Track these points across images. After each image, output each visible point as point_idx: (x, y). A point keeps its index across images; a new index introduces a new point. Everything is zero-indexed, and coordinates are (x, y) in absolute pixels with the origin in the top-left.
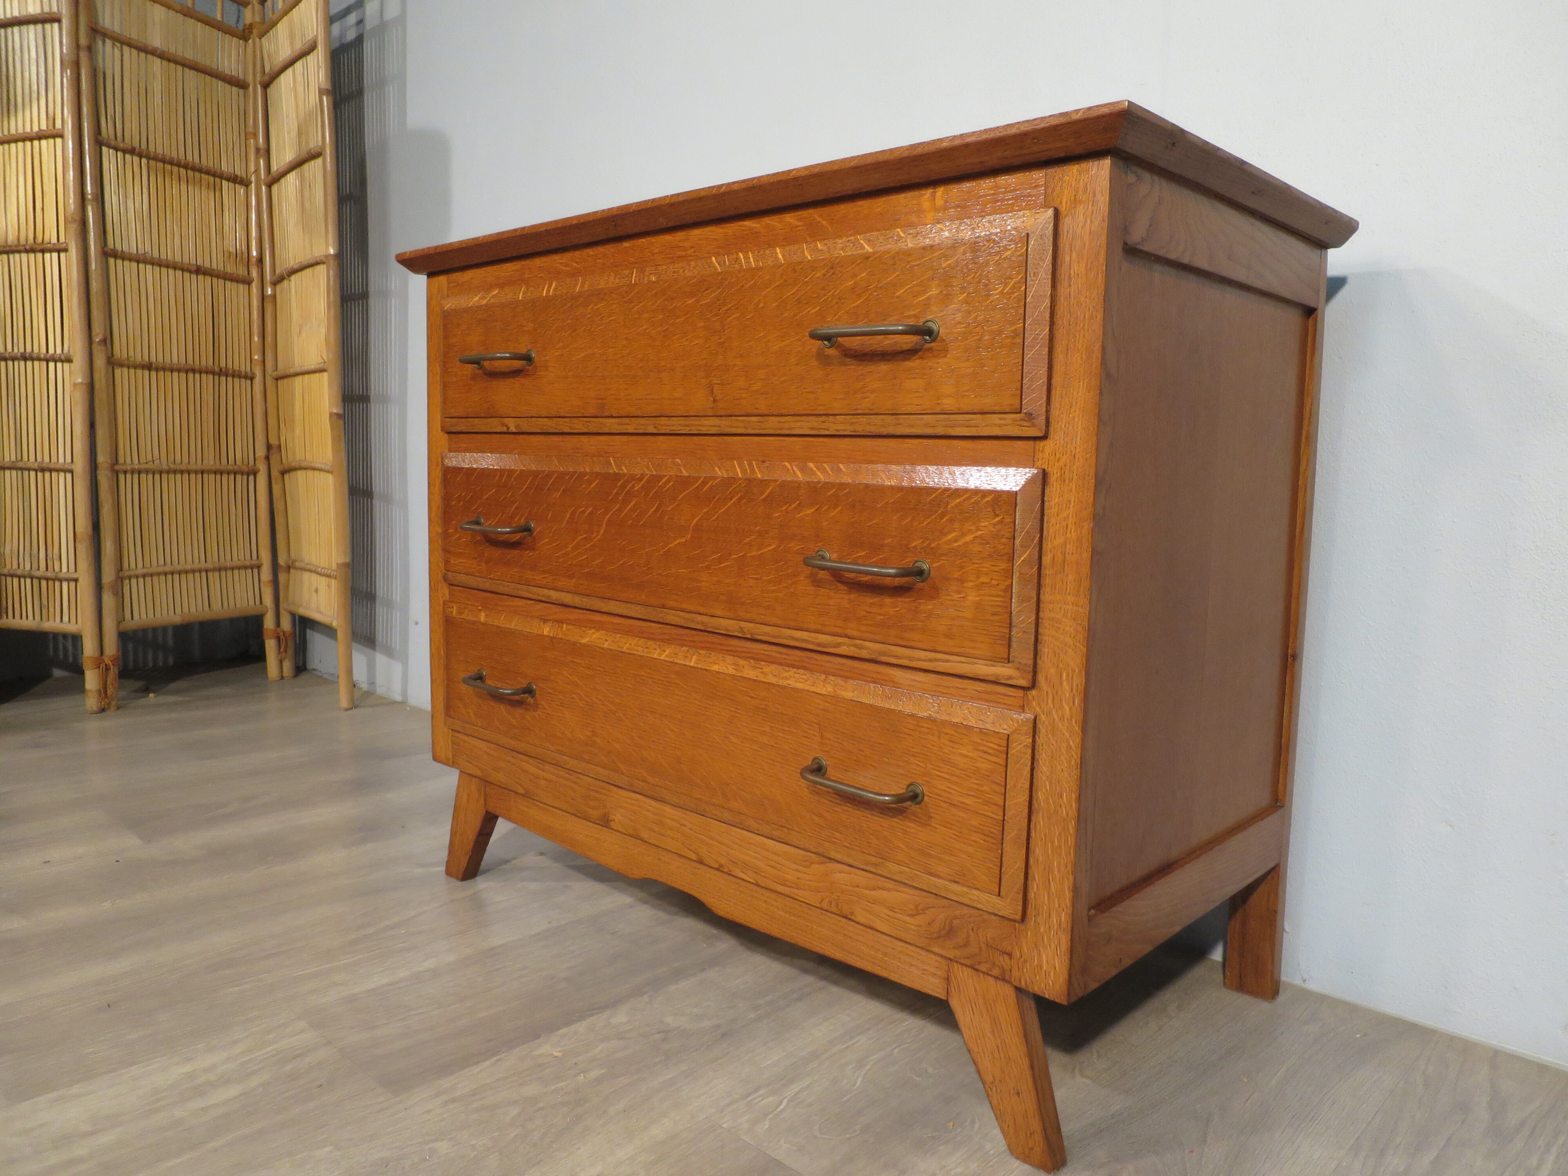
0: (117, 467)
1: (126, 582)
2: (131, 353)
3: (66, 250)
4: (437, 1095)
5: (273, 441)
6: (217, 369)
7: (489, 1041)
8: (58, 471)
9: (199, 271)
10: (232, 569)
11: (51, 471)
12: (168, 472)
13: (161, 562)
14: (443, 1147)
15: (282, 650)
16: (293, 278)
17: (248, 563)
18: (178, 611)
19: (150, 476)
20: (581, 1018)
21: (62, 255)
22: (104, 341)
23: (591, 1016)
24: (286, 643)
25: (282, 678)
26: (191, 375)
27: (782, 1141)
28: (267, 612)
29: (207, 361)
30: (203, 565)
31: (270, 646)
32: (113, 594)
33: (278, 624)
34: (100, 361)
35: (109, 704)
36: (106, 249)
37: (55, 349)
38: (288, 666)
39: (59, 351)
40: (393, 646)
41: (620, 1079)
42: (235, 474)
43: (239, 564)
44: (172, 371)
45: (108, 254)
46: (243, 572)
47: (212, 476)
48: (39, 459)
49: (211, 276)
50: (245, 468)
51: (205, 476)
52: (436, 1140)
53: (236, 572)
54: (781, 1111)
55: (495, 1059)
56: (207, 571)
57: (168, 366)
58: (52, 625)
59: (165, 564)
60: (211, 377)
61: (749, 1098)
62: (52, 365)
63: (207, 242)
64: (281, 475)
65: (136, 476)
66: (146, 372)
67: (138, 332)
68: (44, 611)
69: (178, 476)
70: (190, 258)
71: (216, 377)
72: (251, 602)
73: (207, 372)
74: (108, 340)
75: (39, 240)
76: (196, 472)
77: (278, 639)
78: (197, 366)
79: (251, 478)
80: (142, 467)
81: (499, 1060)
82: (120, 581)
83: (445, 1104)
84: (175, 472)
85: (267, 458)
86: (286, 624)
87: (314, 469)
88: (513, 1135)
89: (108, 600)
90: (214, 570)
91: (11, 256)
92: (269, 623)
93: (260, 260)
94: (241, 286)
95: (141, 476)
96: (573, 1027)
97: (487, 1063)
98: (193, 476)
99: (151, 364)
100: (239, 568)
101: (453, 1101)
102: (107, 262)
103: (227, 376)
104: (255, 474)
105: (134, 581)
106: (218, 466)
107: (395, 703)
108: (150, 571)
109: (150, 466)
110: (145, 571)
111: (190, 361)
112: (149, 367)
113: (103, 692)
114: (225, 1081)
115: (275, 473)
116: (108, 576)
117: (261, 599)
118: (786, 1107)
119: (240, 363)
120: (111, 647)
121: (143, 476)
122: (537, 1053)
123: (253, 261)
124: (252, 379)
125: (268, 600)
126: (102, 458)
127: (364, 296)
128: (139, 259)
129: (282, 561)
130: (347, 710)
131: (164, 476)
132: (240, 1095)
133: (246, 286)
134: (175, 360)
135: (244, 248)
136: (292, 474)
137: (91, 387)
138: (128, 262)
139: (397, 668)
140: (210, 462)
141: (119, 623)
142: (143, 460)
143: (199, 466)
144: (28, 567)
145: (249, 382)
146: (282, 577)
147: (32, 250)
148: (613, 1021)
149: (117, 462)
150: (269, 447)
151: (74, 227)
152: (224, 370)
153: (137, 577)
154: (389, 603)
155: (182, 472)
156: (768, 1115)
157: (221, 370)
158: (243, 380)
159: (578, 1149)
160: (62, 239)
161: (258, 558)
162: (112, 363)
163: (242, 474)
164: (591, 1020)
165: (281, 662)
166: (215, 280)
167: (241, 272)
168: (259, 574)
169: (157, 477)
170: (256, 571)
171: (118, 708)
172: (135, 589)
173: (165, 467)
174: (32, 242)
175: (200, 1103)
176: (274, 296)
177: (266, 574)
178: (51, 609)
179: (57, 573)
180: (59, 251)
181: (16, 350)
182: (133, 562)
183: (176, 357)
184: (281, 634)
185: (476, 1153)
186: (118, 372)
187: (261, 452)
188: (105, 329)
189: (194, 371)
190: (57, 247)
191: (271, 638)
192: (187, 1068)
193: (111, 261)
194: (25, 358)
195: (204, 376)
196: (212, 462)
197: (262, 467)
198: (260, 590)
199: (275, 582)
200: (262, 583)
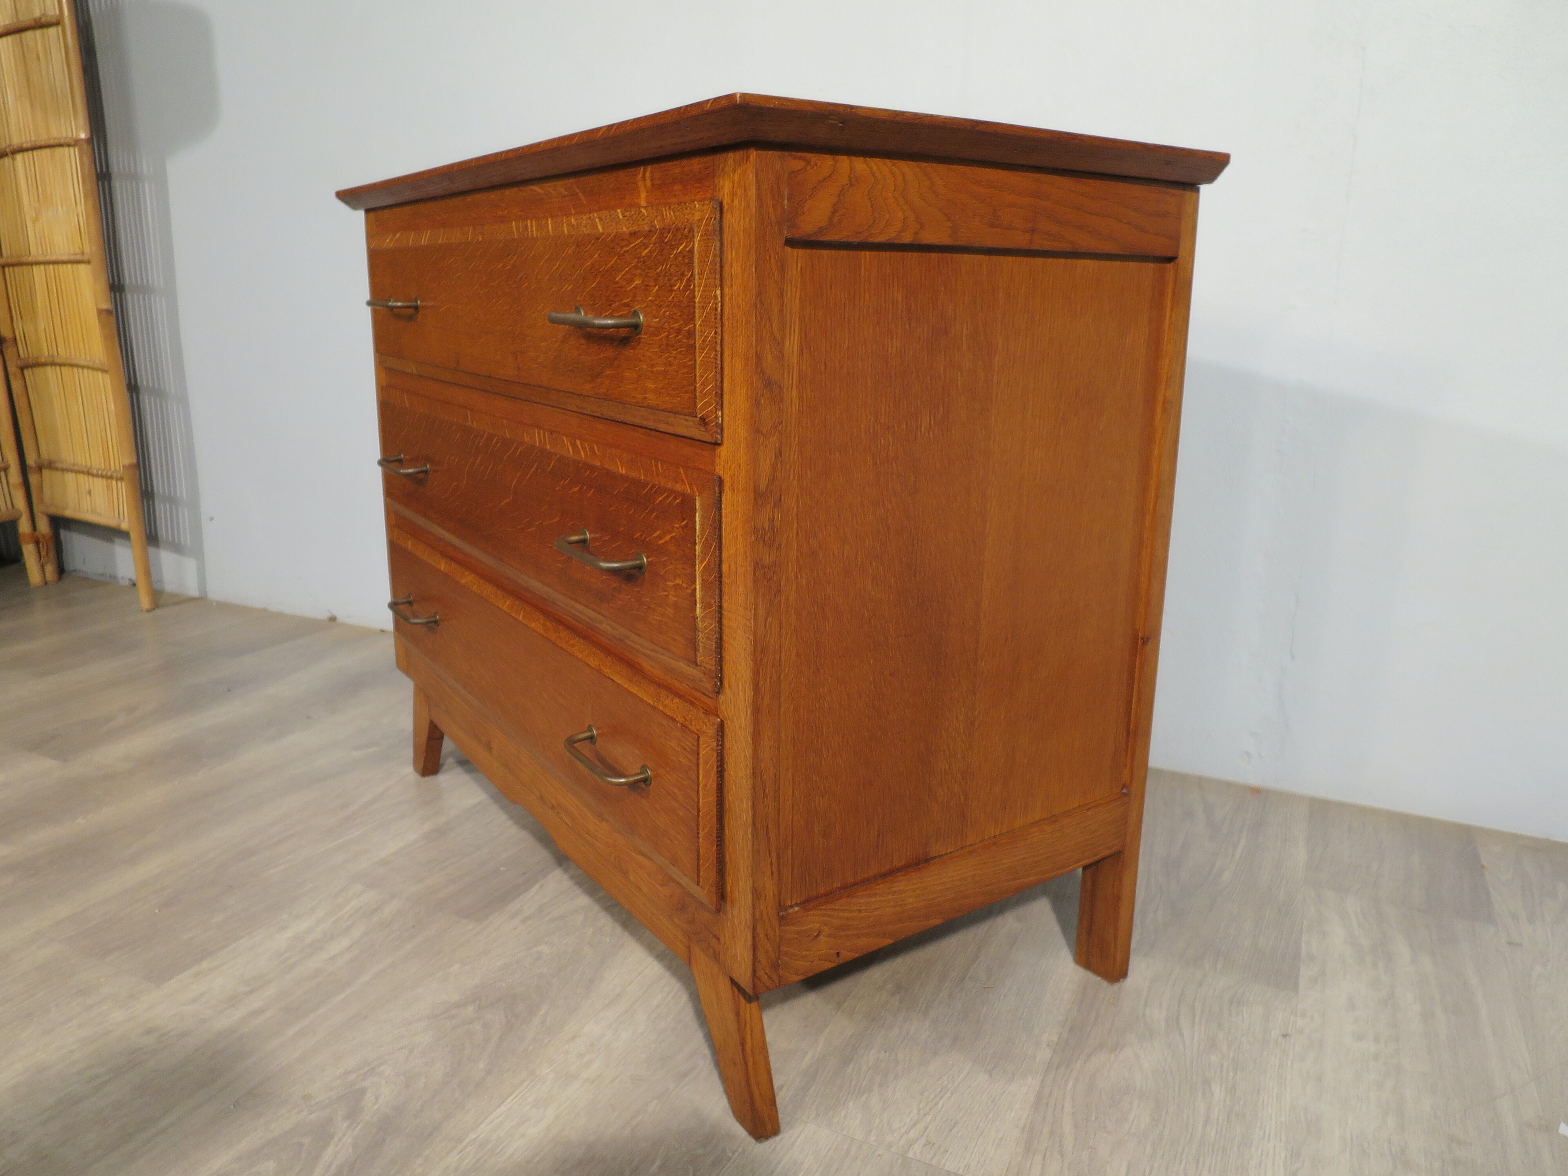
5: (6, 333)
15: (42, 554)
16: (19, 157)
24: (45, 546)
25: (46, 583)
28: (21, 516)
31: (29, 552)
33: (34, 527)
38: (50, 569)
40: (183, 542)
64: (19, 371)
77: (37, 543)
86: (44, 527)
87: (72, 365)
92: (24, 527)
107: (192, 599)
115: (12, 369)
117: (12, 503)
125: (21, 504)
129: (31, 460)
130: (148, 611)
136: (38, 371)
139: (190, 565)
146: (33, 479)
154: (172, 500)
165: (42, 567)
168: (6, 476)
177: (15, 477)
184: (39, 537)
191: (28, 543)
198: (10, 494)
199: (26, 484)
200: (11, 487)
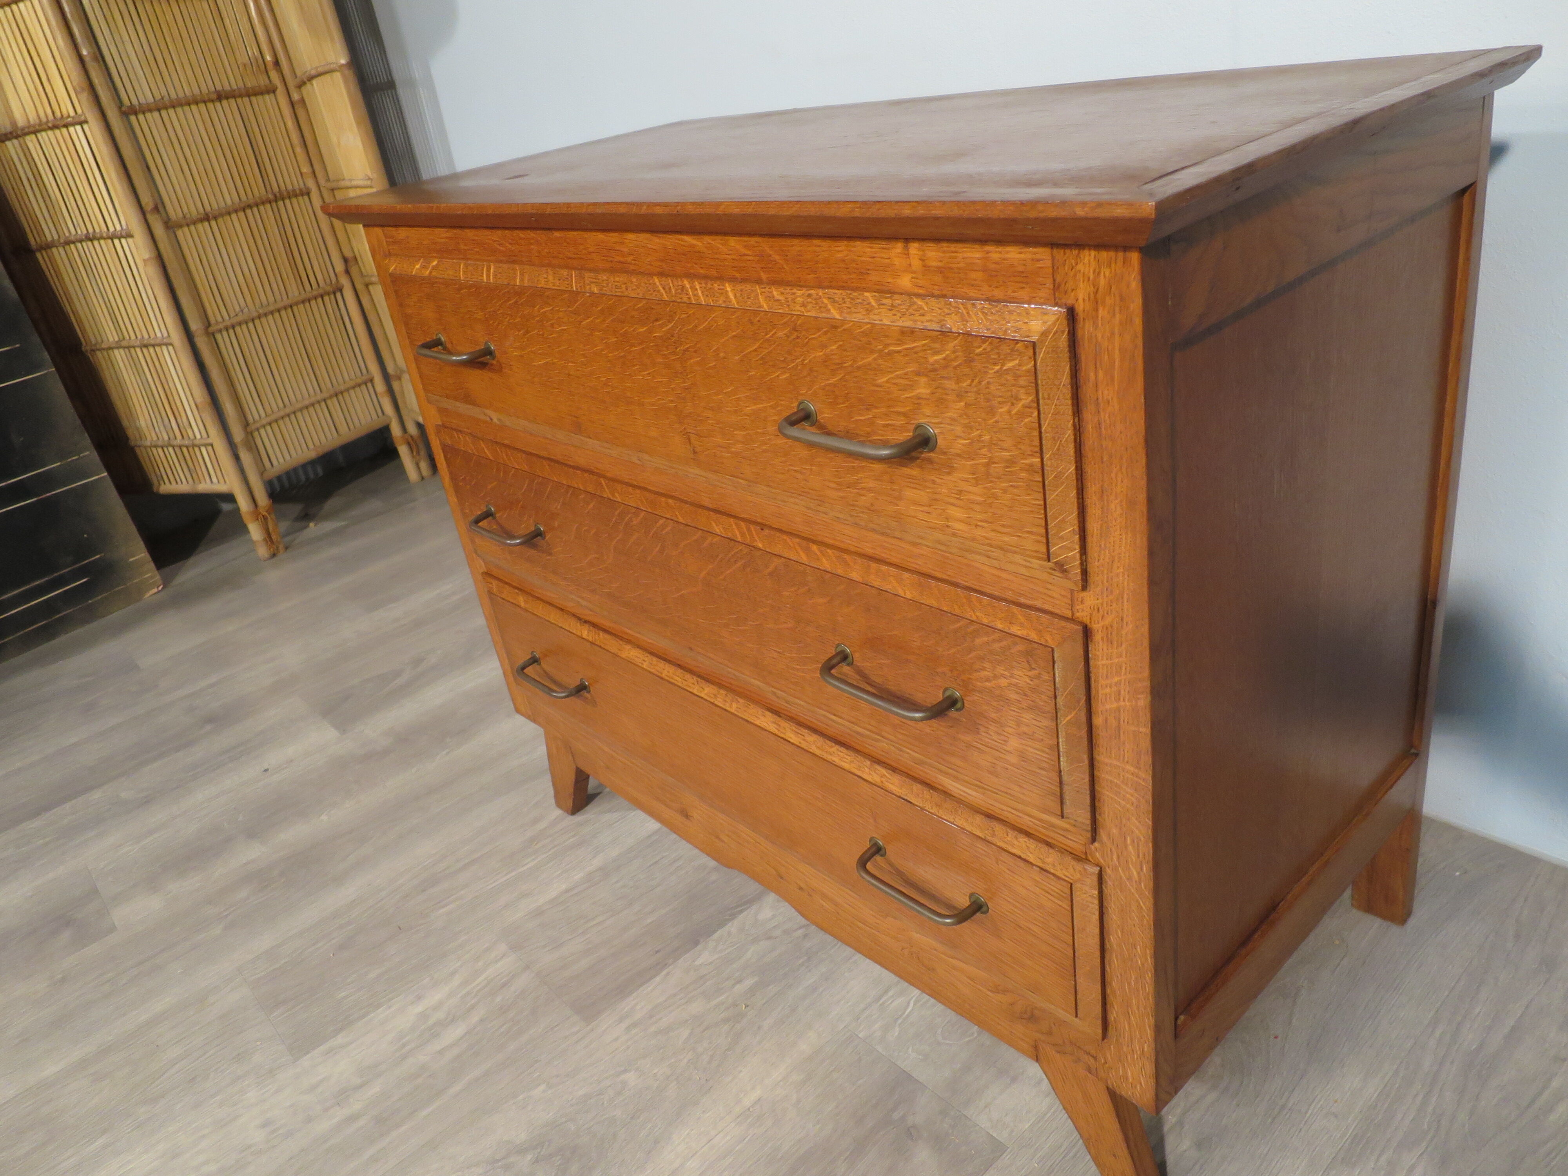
0: (211, 329)
1: (256, 434)
2: (185, 210)
3: (86, 122)
4: (621, 1020)
5: (348, 254)
6: (271, 196)
7: (657, 952)
8: (160, 345)
9: (220, 96)
10: (347, 390)
11: (153, 346)
12: (259, 317)
13: (281, 405)
14: (631, 1078)
15: (415, 453)
16: (314, 82)
17: (359, 381)
18: (311, 446)
19: (244, 326)
20: (733, 917)
21: (85, 126)
22: (156, 209)
23: (741, 912)
24: (417, 446)
25: (423, 478)
26: (249, 212)
27: (910, 1050)
28: (391, 421)
29: (259, 191)
30: (320, 397)
31: (403, 451)
32: (248, 450)
33: (405, 431)
34: (159, 230)
35: (278, 548)
36: (123, 109)
37: (115, 226)
38: (424, 466)
39: (118, 228)
41: (770, 987)
42: (322, 297)
43: (352, 383)
44: (229, 214)
45: (128, 112)
46: (358, 389)
47: (301, 306)
48: (139, 337)
49: (234, 97)
50: (329, 289)
51: (295, 308)
52: (625, 1071)
53: (352, 392)
54: (908, 1016)
55: (664, 972)
56: (325, 400)
57: (224, 211)
58: (204, 487)
59: (285, 407)
60: (268, 206)
61: (881, 1002)
62: (116, 241)
63: (219, 64)
64: (365, 288)
65: (231, 331)
66: (206, 224)
67: (184, 185)
68: (194, 475)
69: (270, 317)
70: (206, 87)
71: (274, 204)
72: (374, 416)
73: (263, 203)
74: (159, 207)
75: (58, 114)
76: (285, 308)
77: (409, 444)
78: (251, 201)
79: (338, 295)
80: (234, 321)
81: (668, 974)
82: (250, 437)
83: (628, 1029)
84: (266, 315)
85: (347, 272)
86: (413, 431)
88: (685, 1060)
89: (246, 457)
90: (331, 397)
91: (39, 135)
92: (396, 431)
93: (277, 63)
94: (267, 97)
95: (236, 329)
96: (727, 928)
97: (658, 979)
98: (283, 313)
99: (207, 214)
100: (353, 388)
101: (635, 1025)
102: (130, 123)
103: (283, 200)
104: (341, 290)
105: (262, 431)
106: (304, 296)
108: (273, 417)
109: (240, 318)
110: (269, 419)
111: (244, 198)
112: (207, 218)
113: (269, 538)
114: (452, 1020)
115: (359, 287)
116: (238, 435)
117: (382, 411)
118: (912, 1010)
119: (292, 182)
120: (263, 499)
121: (238, 329)
122: (699, 962)
123: (270, 66)
124: (308, 194)
125: (389, 409)
126: (195, 325)
127: (391, 85)
128: (159, 107)
129: (391, 370)
131: (257, 322)
132: (466, 1034)
133: (272, 95)
134: (229, 202)
135: (257, 53)
137: (160, 258)
138: (149, 114)
140: (295, 292)
141: (262, 474)
142: (232, 314)
143: (286, 302)
144: (166, 438)
145: (306, 197)
146: (396, 385)
147: (55, 127)
148: (761, 917)
149: (209, 325)
150: (346, 260)
151: (85, 96)
152: (278, 195)
153: (264, 426)
155: (272, 313)
156: (897, 1019)
157: (275, 196)
158: (300, 198)
159: (740, 1071)
160: (79, 111)
161: (368, 371)
162: (170, 226)
163: (329, 294)
164: (741, 917)
165: (417, 465)
166: (239, 100)
167: (263, 81)
168: (373, 386)
169: (251, 325)
170: (369, 385)
171: (286, 548)
172: (266, 438)
173: (255, 314)
174: (53, 118)
175: (436, 1046)
176: (302, 101)
177: (380, 386)
178: (200, 473)
179: (193, 440)
180: (81, 123)
181: (79, 232)
182: (254, 412)
183: (229, 199)
184: (410, 440)
185: (658, 1082)
186: (179, 233)
187: (340, 267)
188: (152, 196)
189: (250, 207)
190: (77, 120)
191: (401, 444)
192: (419, 1008)
193: (133, 118)
194: (90, 238)
195: (261, 208)
196: (296, 294)
197: (344, 281)
198: (379, 402)
199: (391, 391)
200: (378, 395)
